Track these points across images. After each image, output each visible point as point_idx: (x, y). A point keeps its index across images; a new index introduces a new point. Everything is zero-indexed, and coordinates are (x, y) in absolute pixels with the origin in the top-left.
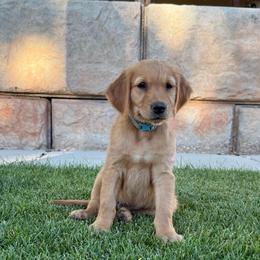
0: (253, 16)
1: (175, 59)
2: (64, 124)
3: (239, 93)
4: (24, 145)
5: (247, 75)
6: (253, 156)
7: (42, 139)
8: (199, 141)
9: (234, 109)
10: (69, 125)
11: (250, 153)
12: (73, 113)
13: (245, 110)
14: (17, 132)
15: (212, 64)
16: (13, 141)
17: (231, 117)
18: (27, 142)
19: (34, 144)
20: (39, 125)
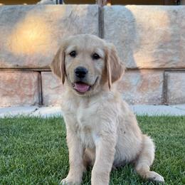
0: (174, 11)
1: (123, 42)
2: (50, 88)
3: (167, 63)
4: (24, 103)
5: (171, 51)
6: (178, 106)
7: (36, 99)
8: (141, 97)
9: (164, 74)
10: (53, 89)
11: (176, 104)
12: (55, 81)
13: (171, 75)
14: (19, 95)
15: (148, 44)
16: (16, 101)
17: (162, 80)
18: (26, 101)
19: (30, 102)
20: (33, 89)
